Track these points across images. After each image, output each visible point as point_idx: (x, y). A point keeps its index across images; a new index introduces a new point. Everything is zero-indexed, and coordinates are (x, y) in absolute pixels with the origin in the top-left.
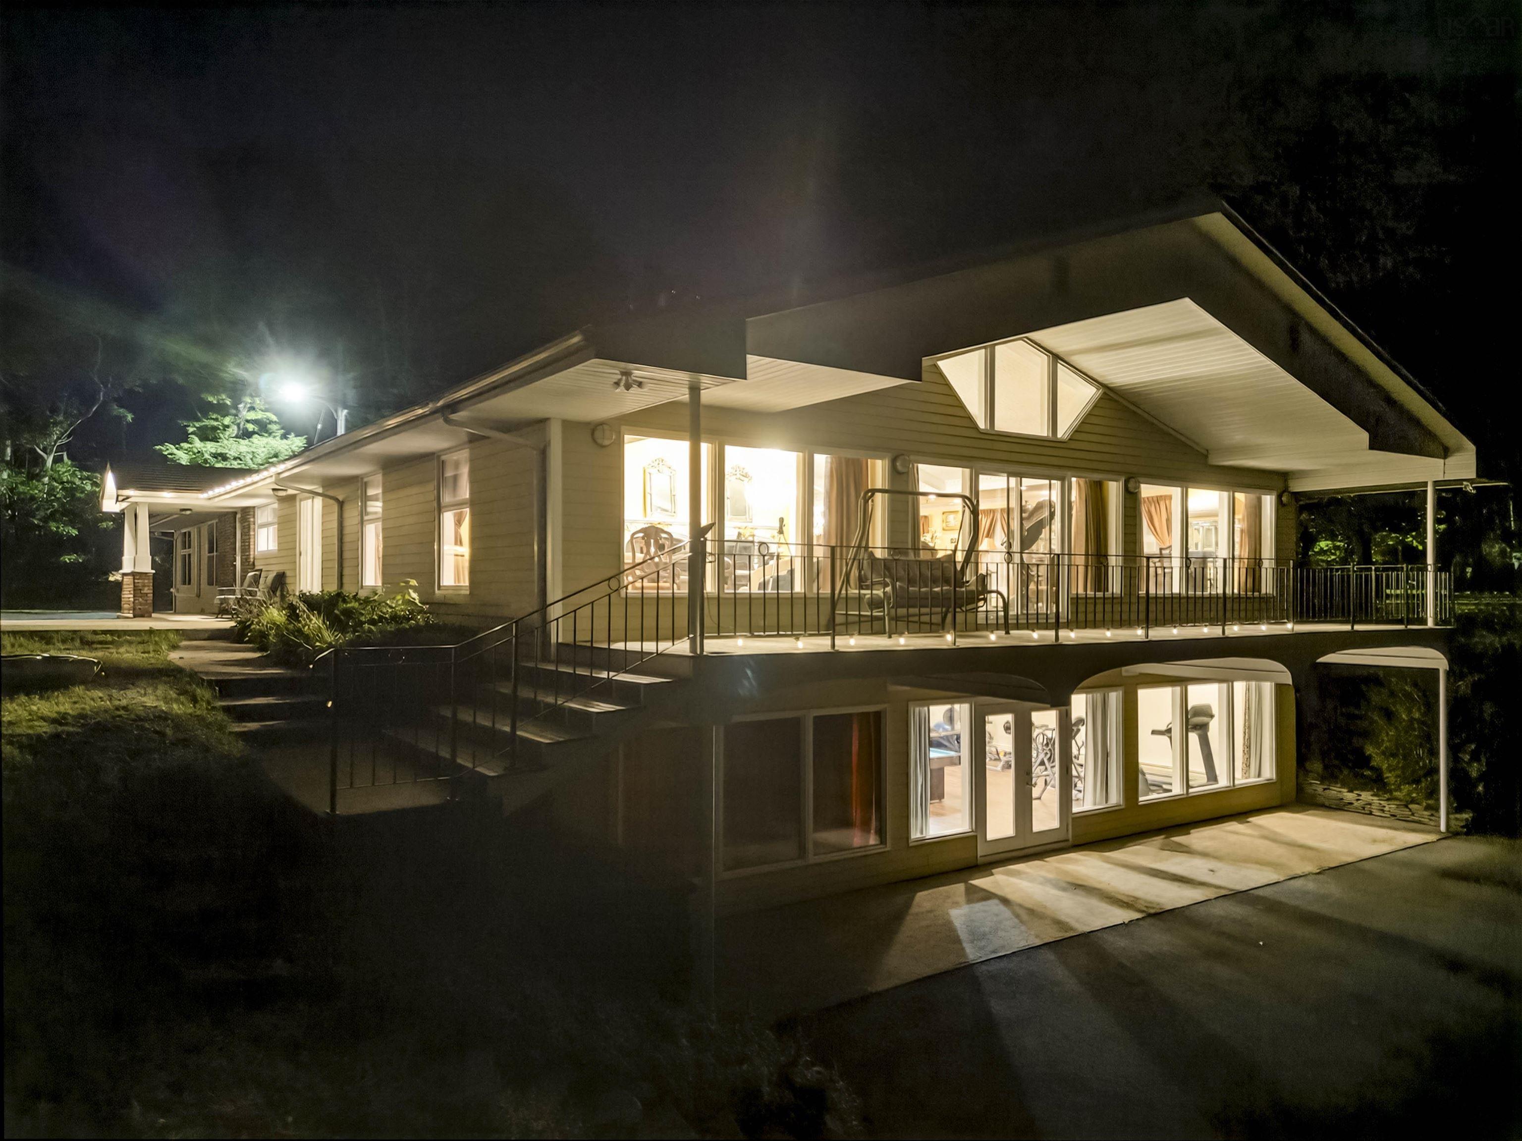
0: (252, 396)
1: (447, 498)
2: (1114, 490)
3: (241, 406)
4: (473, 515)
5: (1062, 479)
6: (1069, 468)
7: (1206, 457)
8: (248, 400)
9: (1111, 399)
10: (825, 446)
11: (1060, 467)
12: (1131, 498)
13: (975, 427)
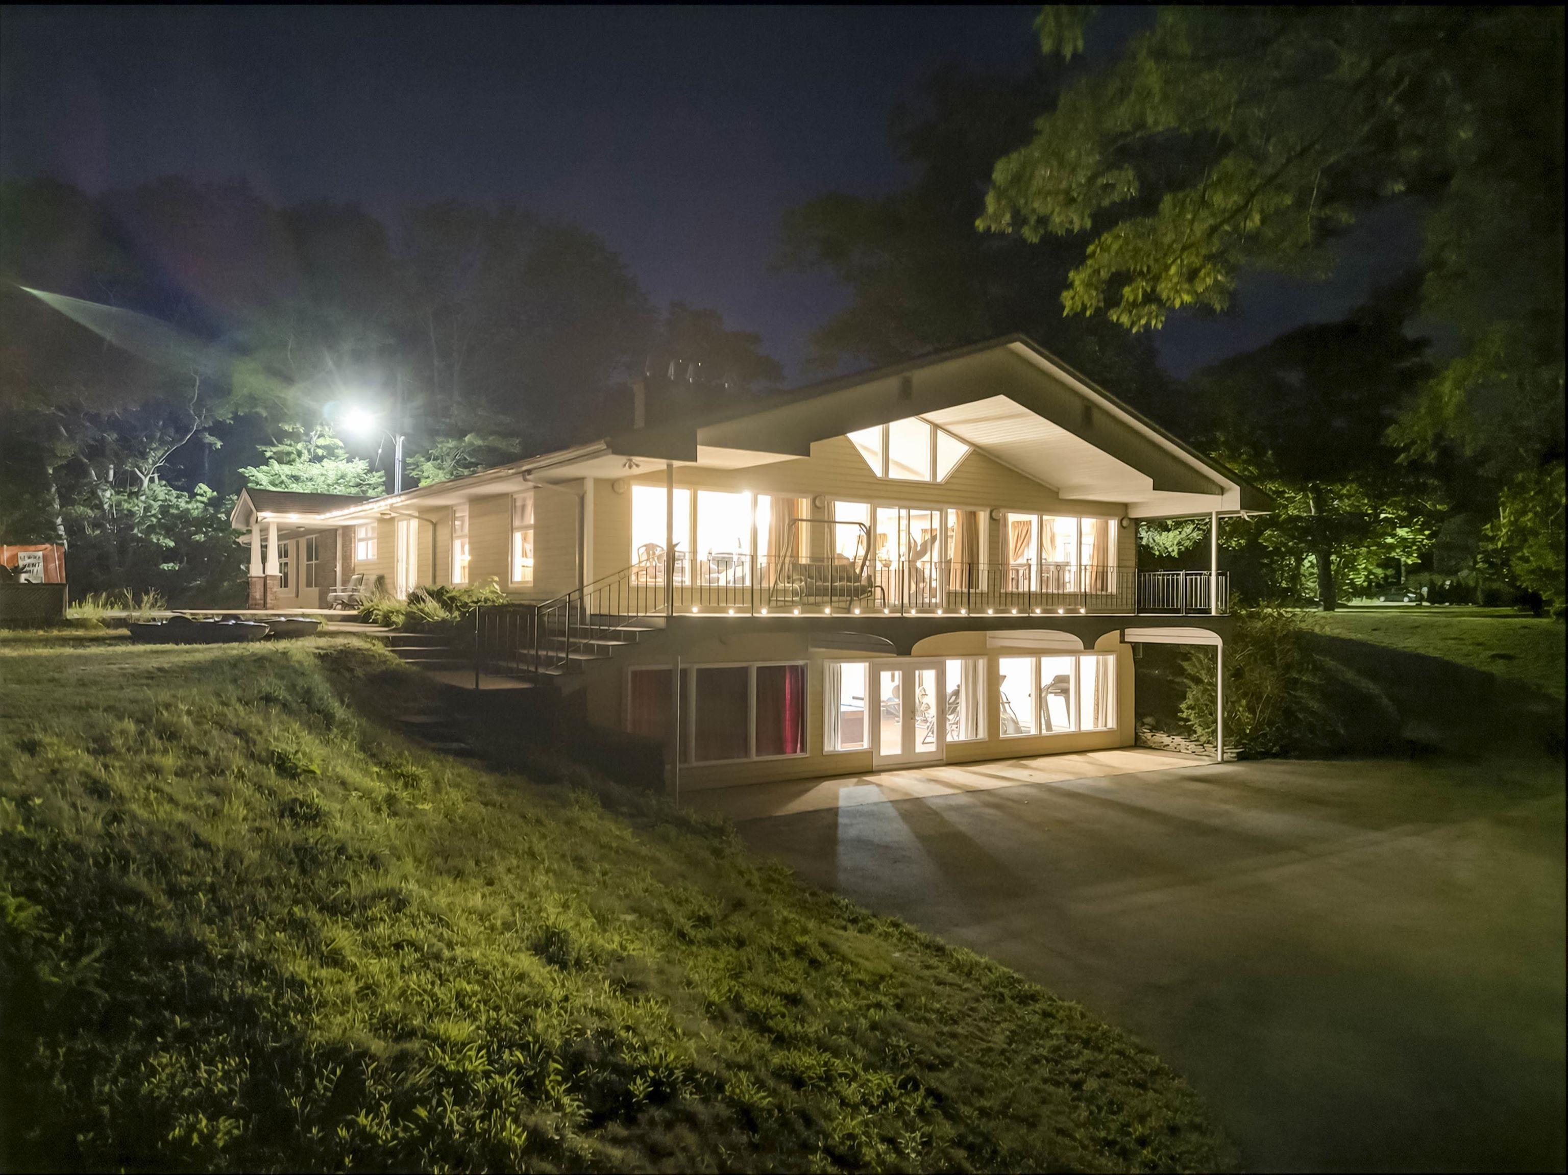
0: (322, 425)
1: (517, 523)
2: (983, 517)
3: (312, 434)
4: (535, 535)
5: (941, 511)
6: (944, 502)
7: (1057, 493)
8: (319, 428)
9: (979, 454)
10: (765, 491)
11: (938, 502)
12: (997, 525)
13: (874, 476)
